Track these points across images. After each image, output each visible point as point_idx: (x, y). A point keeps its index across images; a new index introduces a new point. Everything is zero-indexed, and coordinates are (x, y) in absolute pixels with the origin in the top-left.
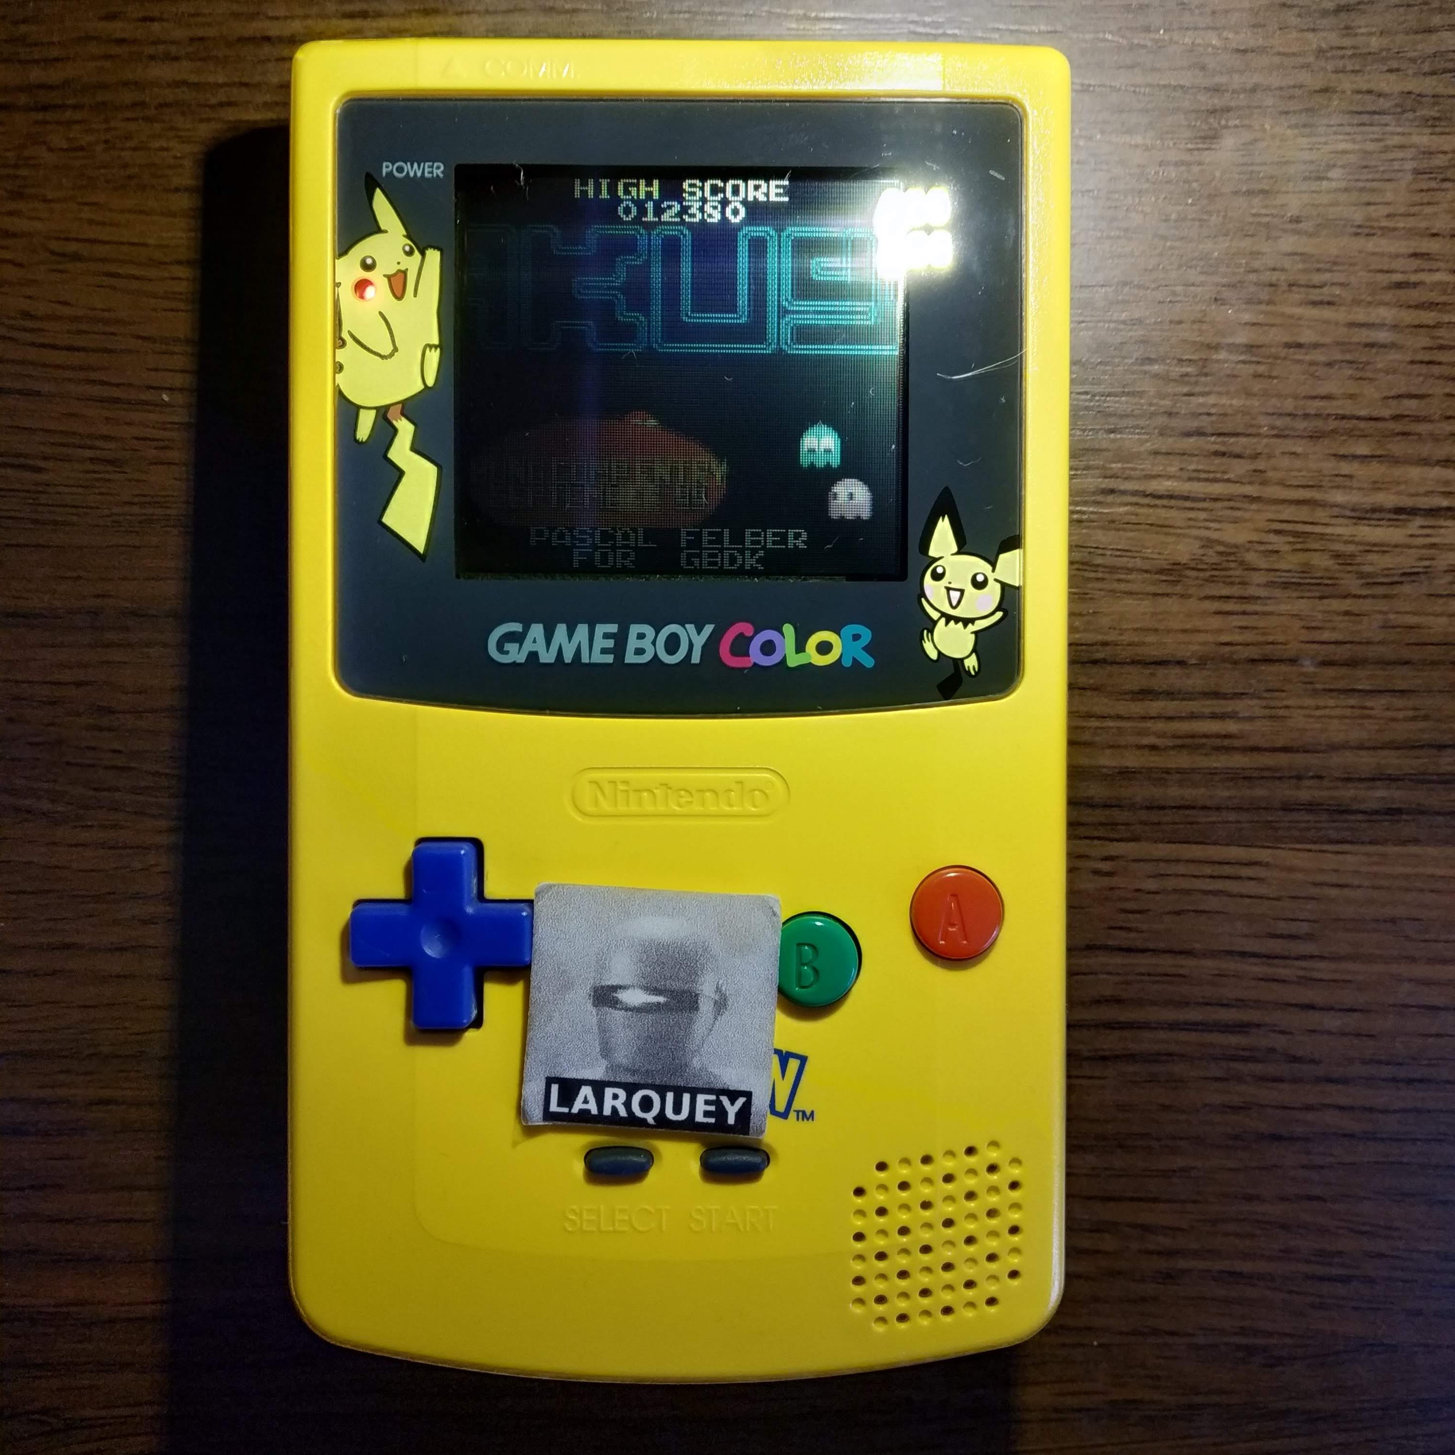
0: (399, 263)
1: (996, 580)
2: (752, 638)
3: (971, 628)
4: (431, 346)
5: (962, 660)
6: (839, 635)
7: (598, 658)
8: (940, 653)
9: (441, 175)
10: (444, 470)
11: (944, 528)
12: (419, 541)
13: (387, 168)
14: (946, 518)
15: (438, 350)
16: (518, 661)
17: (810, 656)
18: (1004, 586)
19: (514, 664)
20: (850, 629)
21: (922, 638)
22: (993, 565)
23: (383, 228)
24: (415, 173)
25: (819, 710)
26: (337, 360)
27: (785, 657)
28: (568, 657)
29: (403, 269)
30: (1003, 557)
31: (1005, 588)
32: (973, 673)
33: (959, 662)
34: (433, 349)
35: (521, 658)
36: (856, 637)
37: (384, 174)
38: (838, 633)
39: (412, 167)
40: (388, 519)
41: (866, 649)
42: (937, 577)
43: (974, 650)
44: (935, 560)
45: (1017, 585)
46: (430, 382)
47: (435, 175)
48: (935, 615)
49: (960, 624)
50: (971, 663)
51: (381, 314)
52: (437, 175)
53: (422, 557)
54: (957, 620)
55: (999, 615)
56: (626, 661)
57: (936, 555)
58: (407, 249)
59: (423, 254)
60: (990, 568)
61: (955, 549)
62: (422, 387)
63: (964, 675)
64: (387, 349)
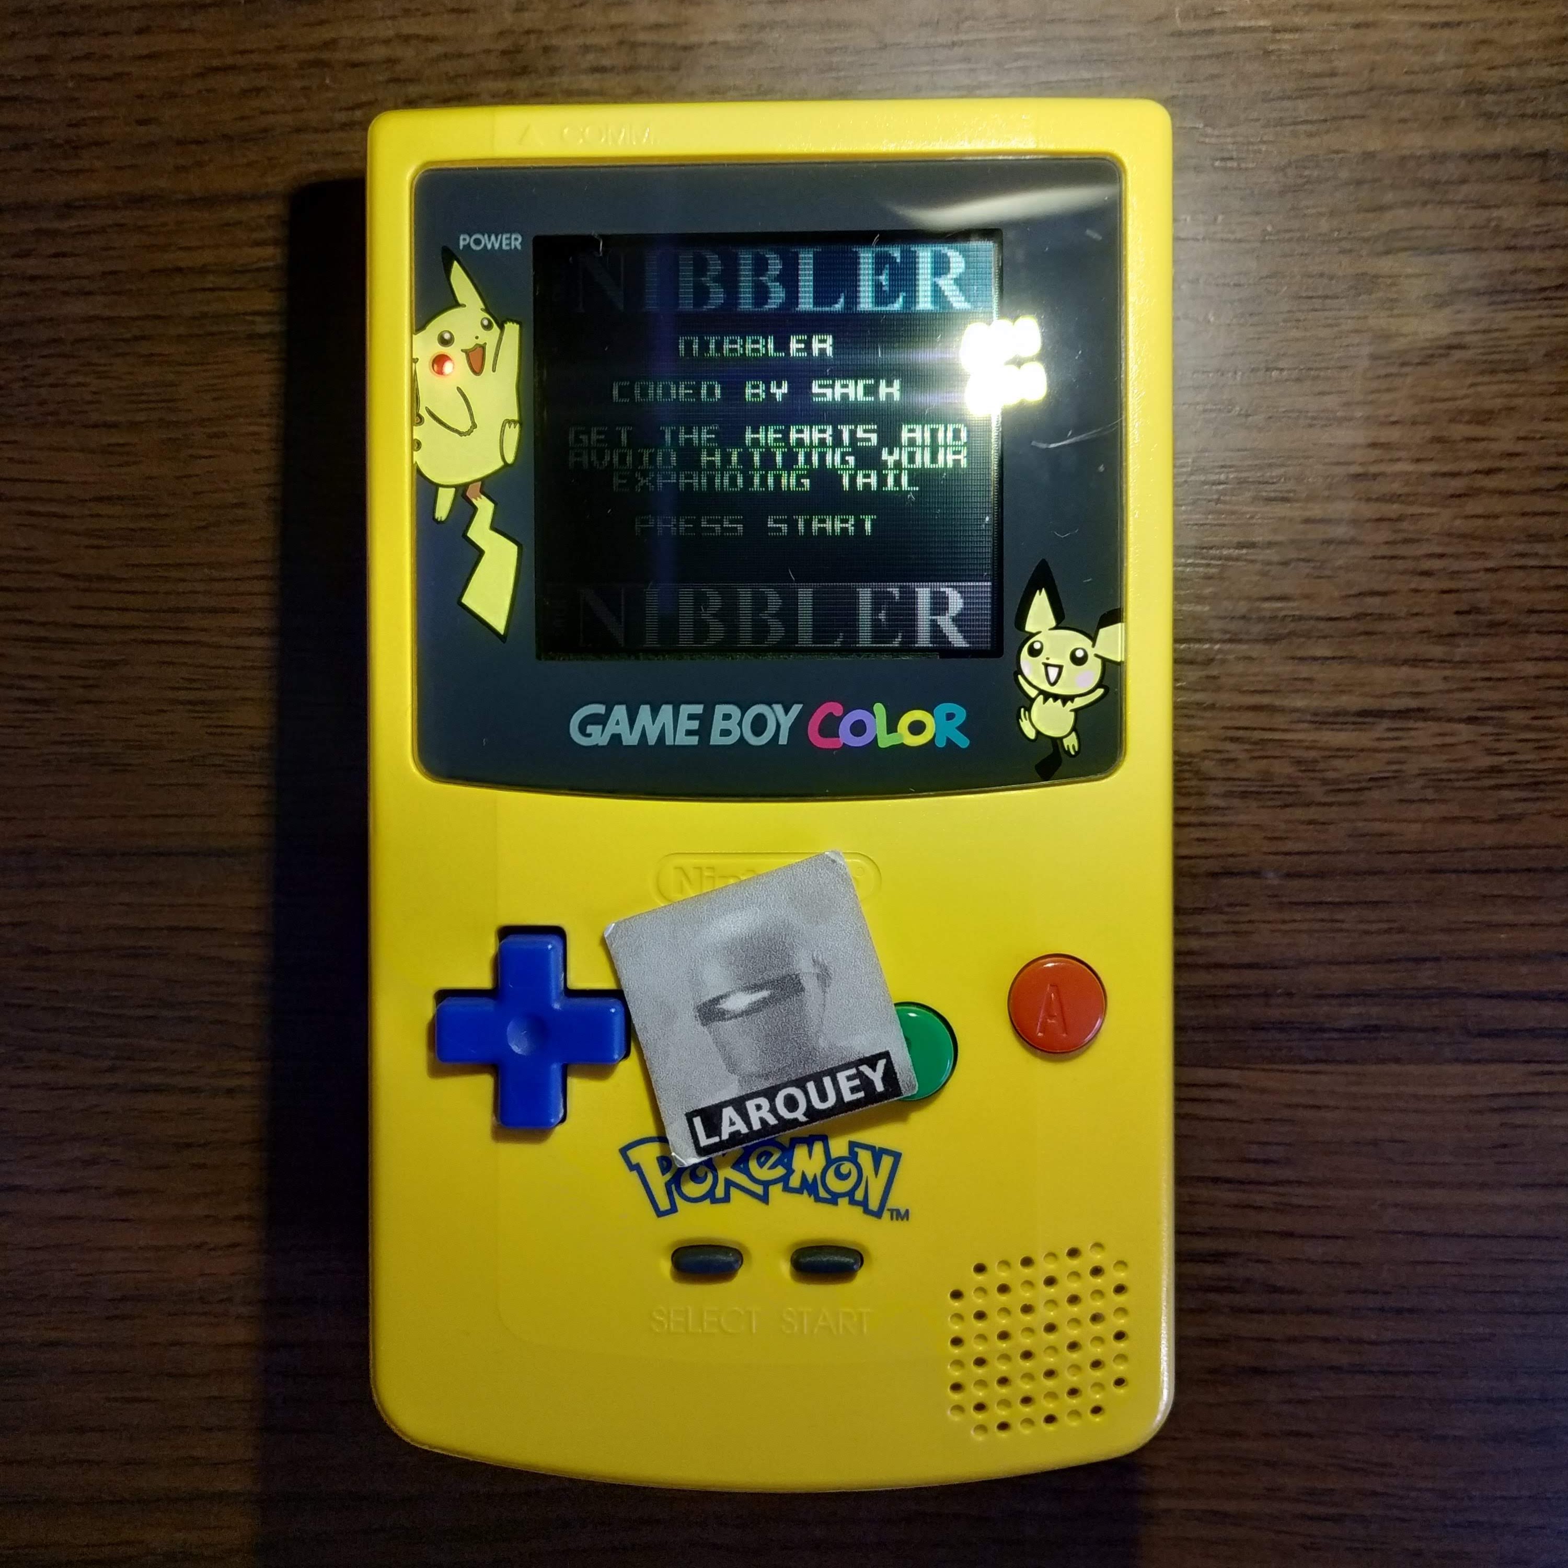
0: (477, 338)
1: (1097, 656)
2: (841, 718)
3: (1070, 706)
4: (509, 422)
5: (1061, 739)
6: (933, 715)
7: (683, 740)
8: (1038, 733)
9: (519, 247)
10: (525, 549)
11: (1041, 602)
12: (499, 621)
13: (464, 240)
14: (1043, 591)
15: (518, 426)
16: (600, 744)
17: (901, 736)
18: (1105, 662)
19: (596, 747)
20: (944, 708)
21: (1019, 717)
22: (1093, 639)
23: (460, 301)
24: (493, 245)
25: (911, 792)
26: (415, 437)
27: (876, 737)
28: (652, 740)
29: (482, 343)
30: (1102, 632)
31: (1106, 663)
32: (1073, 753)
33: (1058, 742)
34: (513, 425)
35: (603, 740)
36: (950, 716)
37: (461, 247)
38: (931, 712)
39: (489, 240)
40: (467, 600)
41: (960, 728)
42: (1034, 653)
43: (1074, 729)
44: (1032, 635)
45: (1119, 660)
46: (510, 459)
47: (513, 247)
48: (1033, 693)
49: (1059, 702)
50: (1071, 743)
51: (459, 389)
52: (516, 248)
53: (502, 638)
54: (1056, 697)
55: (1100, 692)
56: (712, 743)
57: (1034, 631)
58: (486, 322)
59: (502, 327)
60: (1090, 642)
61: (1053, 623)
62: (501, 464)
63: (1063, 756)
64: (465, 426)
